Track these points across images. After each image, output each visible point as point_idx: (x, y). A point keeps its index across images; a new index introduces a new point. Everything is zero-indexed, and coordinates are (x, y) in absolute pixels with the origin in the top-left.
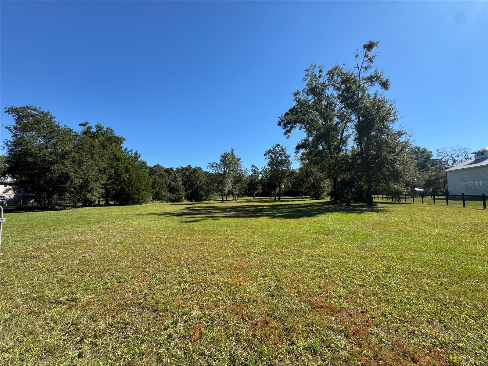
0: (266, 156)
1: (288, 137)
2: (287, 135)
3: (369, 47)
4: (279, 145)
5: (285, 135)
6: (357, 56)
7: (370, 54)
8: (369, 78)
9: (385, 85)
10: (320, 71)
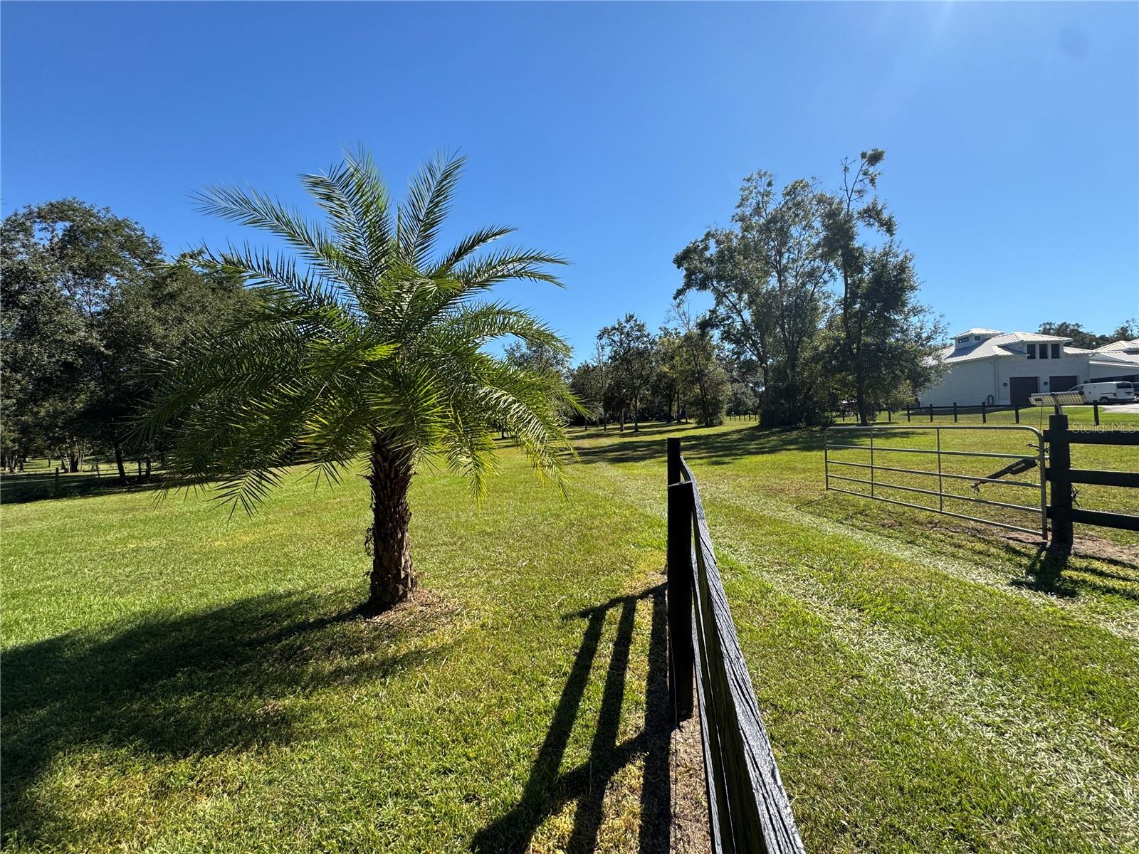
0: (601, 339)
1: (679, 304)
2: (678, 300)
3: (875, 158)
4: (631, 317)
5: (675, 298)
6: (846, 169)
7: (871, 170)
8: (866, 211)
9: (889, 227)
10: (770, 184)
